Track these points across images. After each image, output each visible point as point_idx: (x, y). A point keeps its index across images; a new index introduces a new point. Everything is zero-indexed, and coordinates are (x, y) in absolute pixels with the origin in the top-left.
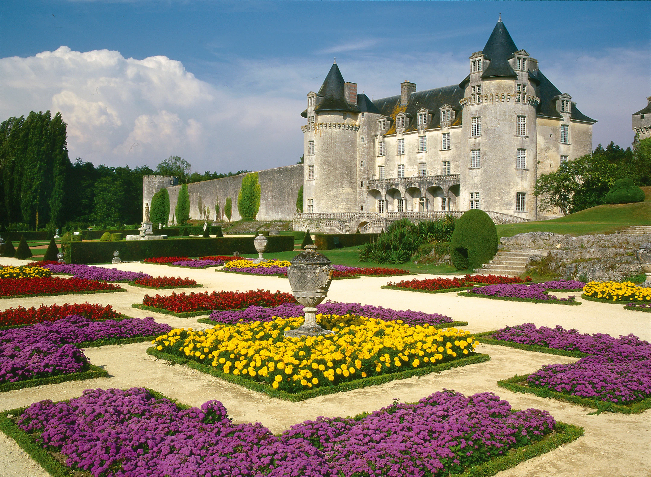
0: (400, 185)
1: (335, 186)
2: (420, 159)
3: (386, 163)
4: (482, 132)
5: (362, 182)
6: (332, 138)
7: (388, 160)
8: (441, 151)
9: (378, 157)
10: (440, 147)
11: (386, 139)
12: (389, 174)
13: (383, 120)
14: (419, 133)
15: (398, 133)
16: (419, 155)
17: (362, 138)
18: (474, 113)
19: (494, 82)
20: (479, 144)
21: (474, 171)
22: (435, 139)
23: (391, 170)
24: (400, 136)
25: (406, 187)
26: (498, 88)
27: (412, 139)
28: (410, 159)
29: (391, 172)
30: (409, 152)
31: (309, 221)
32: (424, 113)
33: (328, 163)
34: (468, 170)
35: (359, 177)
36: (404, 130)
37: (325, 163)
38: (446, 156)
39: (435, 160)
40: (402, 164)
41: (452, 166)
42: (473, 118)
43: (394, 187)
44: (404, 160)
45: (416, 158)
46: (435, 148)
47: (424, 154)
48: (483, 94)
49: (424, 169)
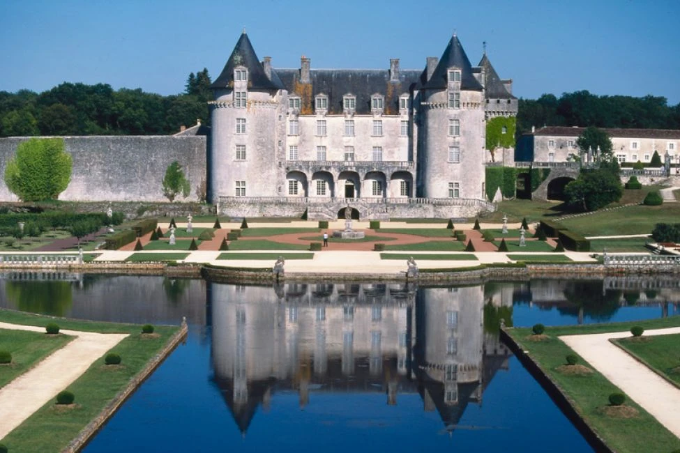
0: (332, 168)
1: (267, 167)
2: (346, 142)
3: (301, 143)
4: (461, 133)
5: (280, 162)
6: (265, 117)
7: (303, 140)
8: (372, 136)
9: (289, 136)
10: (371, 133)
11: (300, 118)
12: (305, 154)
13: (296, 98)
14: (345, 117)
15: (318, 113)
16: (345, 139)
17: (280, 116)
18: (453, 116)
19: (470, 92)
20: (458, 143)
21: (454, 164)
22: (365, 125)
23: (307, 151)
24: (319, 117)
25: (340, 170)
26: (472, 97)
27: (336, 122)
28: (333, 142)
29: (307, 153)
30: (333, 134)
31: (252, 206)
32: (351, 98)
33: (262, 143)
34: (445, 163)
35: (278, 157)
36: (326, 111)
37: (258, 143)
38: (379, 142)
39: (365, 145)
40: (323, 145)
41: (385, 152)
42: (451, 120)
43: (324, 169)
44: (325, 142)
45: (341, 141)
46: (365, 133)
47: (352, 138)
48: (461, 101)
49: (352, 152)
